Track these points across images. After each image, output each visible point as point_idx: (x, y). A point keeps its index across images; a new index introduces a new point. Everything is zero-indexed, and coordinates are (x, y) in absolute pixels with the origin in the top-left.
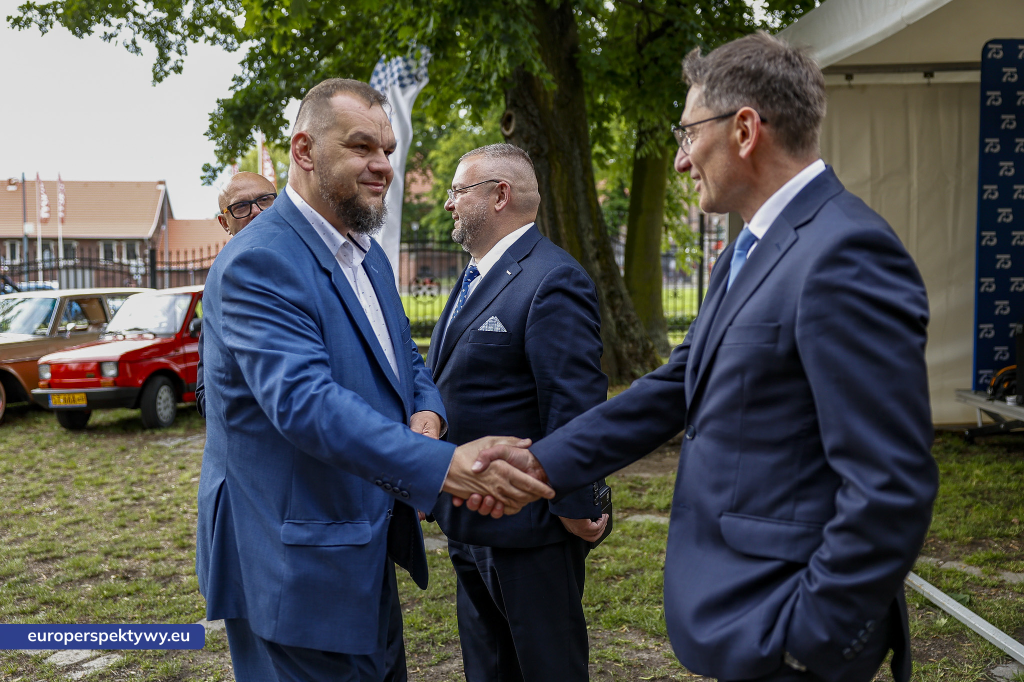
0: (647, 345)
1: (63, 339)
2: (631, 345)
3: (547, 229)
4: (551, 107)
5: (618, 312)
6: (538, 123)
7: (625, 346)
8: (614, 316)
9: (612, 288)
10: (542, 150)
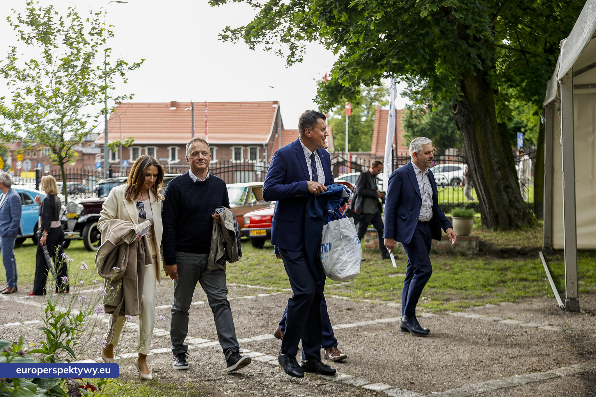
0: (526, 211)
1: (250, 206)
2: (516, 211)
3: (474, 156)
4: (475, 100)
5: (510, 195)
6: (469, 108)
7: (512, 211)
8: (508, 197)
9: (507, 184)
10: (471, 120)
